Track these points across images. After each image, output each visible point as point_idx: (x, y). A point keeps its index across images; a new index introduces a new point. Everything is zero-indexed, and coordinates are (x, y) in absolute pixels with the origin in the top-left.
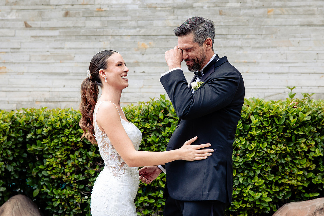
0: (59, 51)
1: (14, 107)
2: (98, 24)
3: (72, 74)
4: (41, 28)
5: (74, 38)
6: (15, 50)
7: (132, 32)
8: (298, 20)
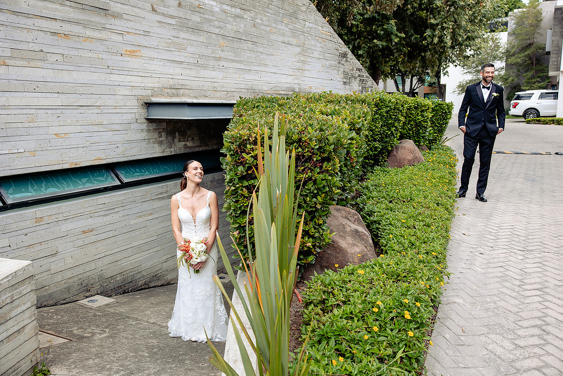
0: (176, 40)
1: (149, 92)
2: (199, 20)
3: (186, 63)
4: (163, 15)
5: (185, 29)
6: (146, 33)
7: (217, 31)
8: (280, 39)
